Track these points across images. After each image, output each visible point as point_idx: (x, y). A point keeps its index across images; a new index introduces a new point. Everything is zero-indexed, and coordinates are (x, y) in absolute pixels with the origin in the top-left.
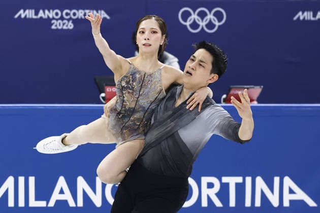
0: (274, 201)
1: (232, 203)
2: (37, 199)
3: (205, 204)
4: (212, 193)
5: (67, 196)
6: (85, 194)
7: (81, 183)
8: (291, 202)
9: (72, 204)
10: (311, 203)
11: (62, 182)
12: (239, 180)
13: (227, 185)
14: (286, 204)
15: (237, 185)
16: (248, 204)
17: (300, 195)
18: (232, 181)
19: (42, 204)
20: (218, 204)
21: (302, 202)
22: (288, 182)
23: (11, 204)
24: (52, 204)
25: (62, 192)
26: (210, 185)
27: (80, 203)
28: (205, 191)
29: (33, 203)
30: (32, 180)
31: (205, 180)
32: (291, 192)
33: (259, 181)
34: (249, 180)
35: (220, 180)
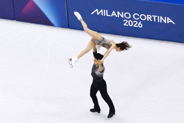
0: (165, 22)
1: (155, 21)
2: (108, 14)
3: (148, 20)
4: (150, 18)
5: (115, 15)
6: (119, 15)
7: (118, 13)
8: (169, 22)
9: (116, 16)
10: (174, 23)
11: (114, 12)
12: (156, 16)
13: (153, 17)
14: (168, 23)
15: (156, 17)
16: (159, 21)
17: (171, 21)
18: (155, 16)
19: (110, 16)
20: (151, 20)
21: (172, 23)
22: (168, 18)
23: (102, 15)
24: (112, 16)
25: (114, 14)
26: (149, 17)
27: (118, 16)
28: (148, 18)
29: (107, 15)
30: (107, 11)
31: (148, 16)
32: (169, 20)
33: (161, 17)
34: (158, 17)
35: (152, 16)
